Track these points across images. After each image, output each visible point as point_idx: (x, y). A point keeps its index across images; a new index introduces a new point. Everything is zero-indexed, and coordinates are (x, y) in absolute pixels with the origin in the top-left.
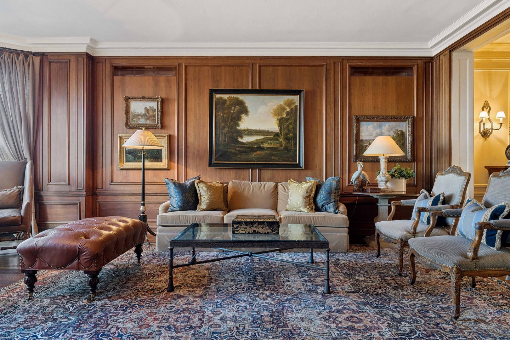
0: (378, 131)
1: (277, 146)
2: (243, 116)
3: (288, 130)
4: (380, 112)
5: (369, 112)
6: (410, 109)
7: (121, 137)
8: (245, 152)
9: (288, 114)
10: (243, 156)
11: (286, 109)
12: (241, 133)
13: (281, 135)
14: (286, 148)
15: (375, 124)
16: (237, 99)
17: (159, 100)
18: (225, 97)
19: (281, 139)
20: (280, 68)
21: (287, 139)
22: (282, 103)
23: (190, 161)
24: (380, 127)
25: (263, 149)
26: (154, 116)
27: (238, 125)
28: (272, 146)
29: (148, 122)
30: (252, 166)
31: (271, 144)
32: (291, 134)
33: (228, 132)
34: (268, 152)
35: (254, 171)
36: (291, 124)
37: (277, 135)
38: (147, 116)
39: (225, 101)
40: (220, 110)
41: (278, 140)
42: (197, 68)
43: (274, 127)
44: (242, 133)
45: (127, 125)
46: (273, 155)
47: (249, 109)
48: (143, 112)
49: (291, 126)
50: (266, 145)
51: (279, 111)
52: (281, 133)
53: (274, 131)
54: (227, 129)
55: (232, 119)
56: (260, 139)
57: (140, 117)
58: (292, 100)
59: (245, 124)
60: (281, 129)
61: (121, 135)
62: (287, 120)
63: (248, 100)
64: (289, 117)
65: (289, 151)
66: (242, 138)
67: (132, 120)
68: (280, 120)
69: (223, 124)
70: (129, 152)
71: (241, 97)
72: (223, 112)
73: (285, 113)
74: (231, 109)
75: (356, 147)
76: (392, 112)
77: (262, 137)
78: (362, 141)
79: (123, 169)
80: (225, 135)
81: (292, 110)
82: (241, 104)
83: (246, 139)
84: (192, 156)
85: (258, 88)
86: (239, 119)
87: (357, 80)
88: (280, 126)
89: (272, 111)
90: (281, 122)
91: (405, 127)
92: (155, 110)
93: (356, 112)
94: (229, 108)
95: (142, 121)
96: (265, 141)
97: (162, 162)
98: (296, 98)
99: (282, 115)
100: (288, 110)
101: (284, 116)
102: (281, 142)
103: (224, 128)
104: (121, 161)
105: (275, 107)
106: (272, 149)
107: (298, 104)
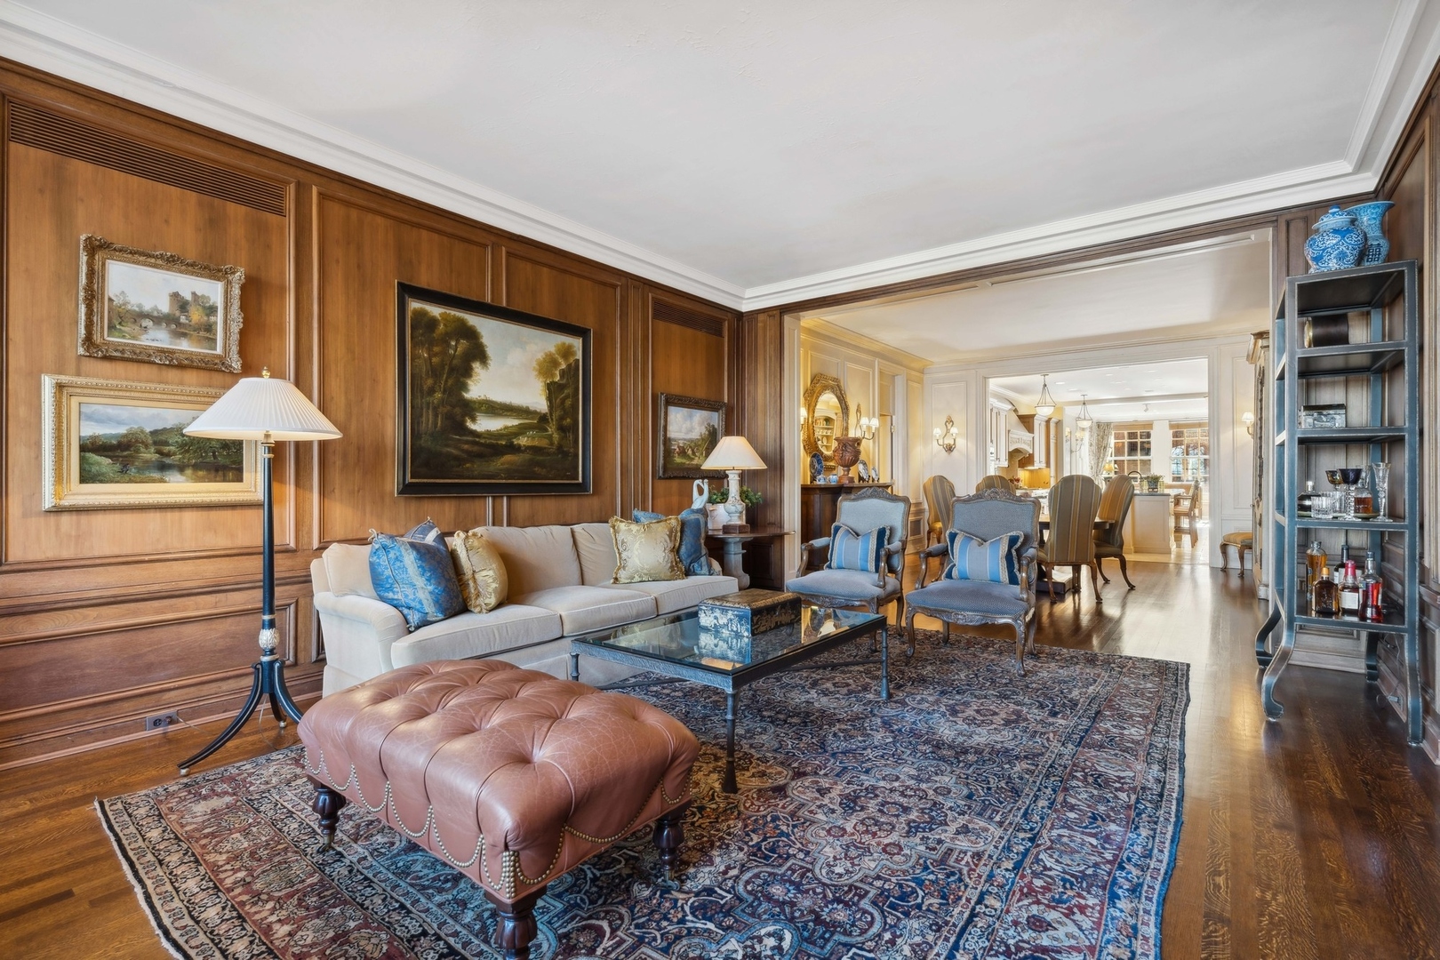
1: (544, 443)
2: (476, 366)
3: (564, 409)
4: (689, 392)
5: (676, 389)
6: (721, 391)
7: (60, 387)
8: (480, 456)
9: (563, 374)
10: (478, 466)
11: (560, 364)
12: (471, 409)
13: (552, 419)
14: (560, 447)
15: (685, 410)
16: (462, 322)
17: (238, 277)
18: (435, 311)
19: (551, 428)
20: (544, 269)
21: (562, 429)
22: (553, 350)
23: (336, 476)
24: (691, 416)
25: (518, 449)
26: (209, 328)
27: (464, 387)
28: (536, 443)
29: (184, 345)
30: (496, 490)
31: (533, 438)
32: (568, 420)
33: (442, 402)
34: (527, 456)
35: (498, 501)
36: (567, 397)
37: (543, 419)
38: (178, 324)
39: (432, 323)
40: (423, 344)
41: (546, 430)
42: (354, 213)
43: (537, 400)
44: (474, 410)
45: (89, 339)
46: (538, 464)
47: (490, 351)
48: (165, 307)
49: (568, 402)
50: (523, 441)
51: (547, 366)
52: (551, 415)
53: (538, 411)
54: (438, 395)
55: (452, 370)
56: (513, 426)
57: (147, 323)
58: (570, 346)
59: (481, 386)
60: (551, 407)
61: (64, 379)
62: (561, 387)
63: (489, 330)
64: (564, 381)
65: (566, 454)
66: (474, 420)
67: (111, 327)
68: (549, 386)
69: (430, 382)
70: (90, 447)
71: (473, 320)
72: (429, 351)
73: (558, 373)
74: (449, 345)
75: (664, 451)
78: (669, 439)
79: (58, 511)
80: (435, 409)
81: (569, 366)
82: (471, 335)
83: (484, 424)
84: (339, 463)
85: (504, 304)
86: (468, 372)
87: (661, 327)
88: (550, 399)
89: (534, 364)
90: (553, 390)
92: (212, 310)
93: (661, 386)
94: (444, 341)
95: (158, 338)
96: (521, 430)
97: (240, 479)
98: (577, 343)
99: (553, 375)
100: (563, 366)
101: (557, 379)
102: (551, 436)
103: (432, 391)
104: (59, 478)
105: (540, 356)
106: (535, 450)
107: (579, 356)
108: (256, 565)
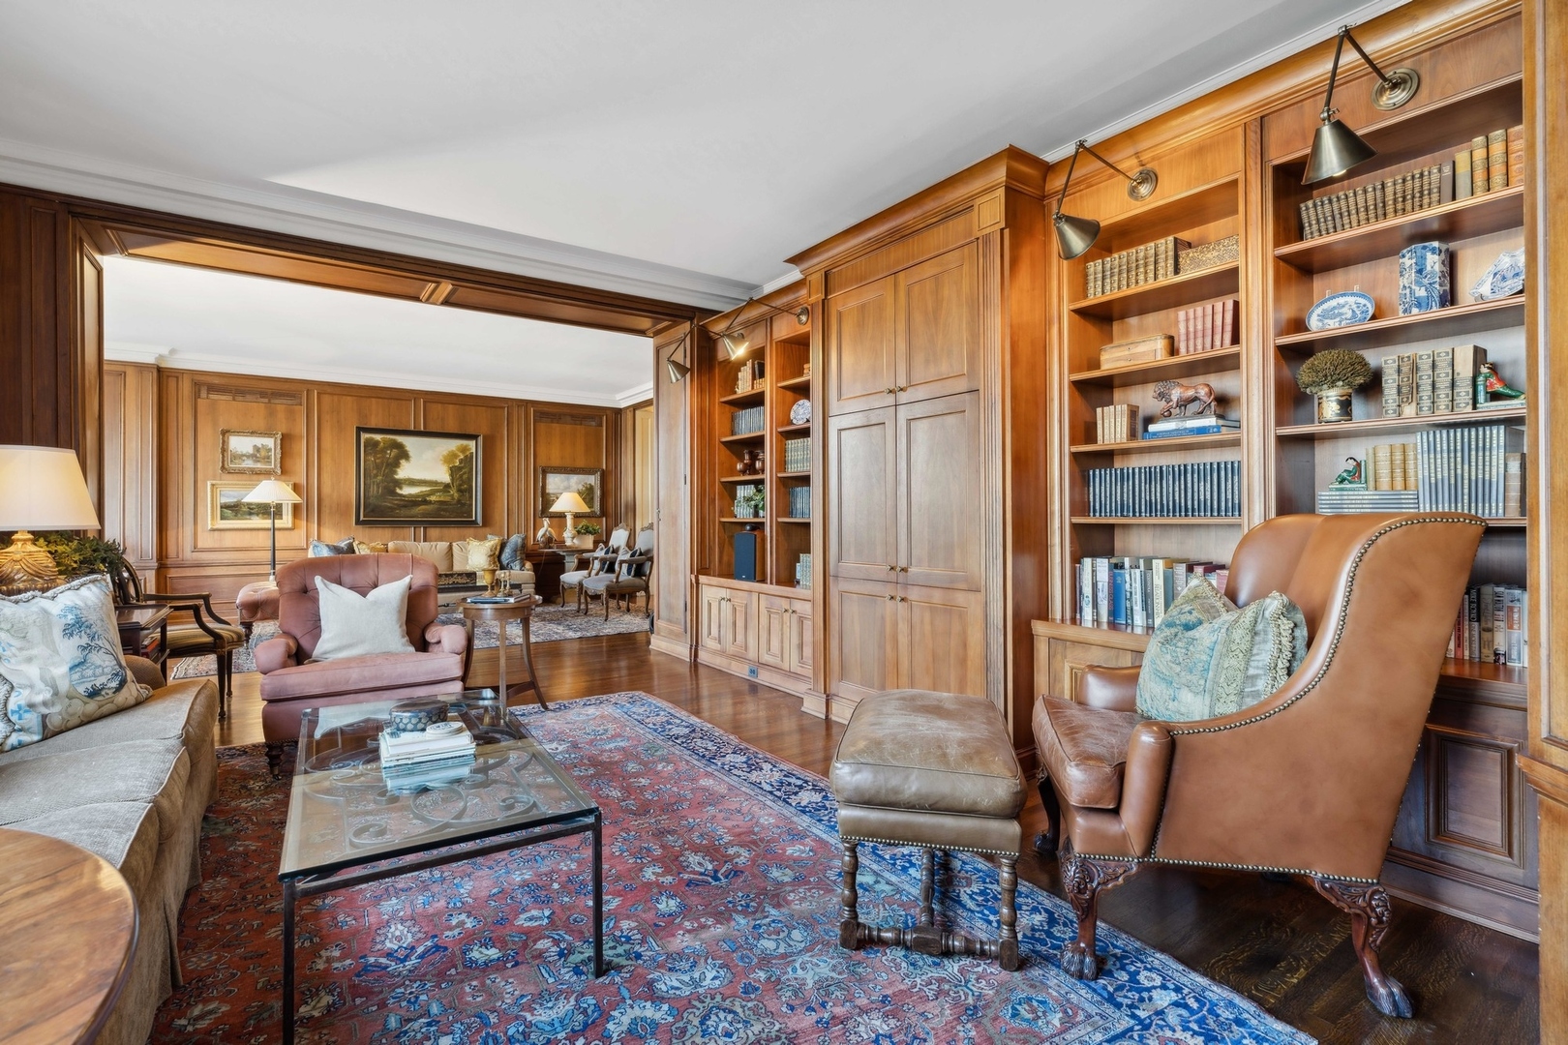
0: (566, 483)
1: (448, 499)
2: (403, 462)
3: (462, 480)
4: (568, 463)
5: (556, 462)
6: (599, 461)
7: (213, 485)
8: (405, 506)
9: (461, 461)
10: (403, 512)
11: (459, 456)
12: (399, 483)
13: (453, 486)
14: (459, 501)
15: (563, 476)
16: (394, 440)
17: (279, 436)
18: (378, 437)
19: (452, 491)
20: (451, 406)
21: (460, 491)
22: (454, 449)
23: (325, 517)
24: (568, 479)
25: (430, 502)
26: (269, 457)
27: (395, 473)
28: (442, 499)
29: (259, 465)
30: (416, 523)
31: (440, 496)
32: (465, 486)
33: (382, 481)
34: (436, 506)
35: (417, 529)
36: (464, 473)
37: (447, 486)
38: (257, 457)
39: (376, 444)
40: (371, 454)
41: (449, 492)
42: (336, 398)
43: (443, 476)
44: (401, 483)
45: (223, 467)
46: (444, 510)
47: (411, 454)
48: (251, 451)
49: (465, 476)
50: (433, 498)
51: (450, 458)
52: (453, 484)
53: (443, 482)
54: (380, 478)
55: (388, 465)
56: (426, 491)
57: (245, 458)
58: (466, 446)
59: (404, 472)
60: (452, 480)
61: (214, 482)
62: (459, 469)
63: (408, 442)
64: (462, 465)
65: (464, 505)
66: (401, 488)
67: (231, 461)
68: (451, 469)
69: (375, 472)
70: (224, 507)
71: (400, 439)
72: (374, 457)
73: (457, 461)
74: (386, 453)
75: (542, 501)
76: (580, 463)
77: (429, 489)
78: (549, 494)
79: (214, 530)
80: (378, 485)
81: (466, 457)
82: (400, 447)
83: (407, 491)
84: (328, 511)
85: (422, 429)
86: (397, 465)
87: (542, 426)
88: (452, 475)
89: (441, 458)
90: (453, 471)
91: (593, 480)
92: (270, 450)
93: (542, 462)
94: (383, 451)
95: (249, 464)
96: (432, 493)
97: (281, 519)
98: (472, 444)
99: (453, 463)
100: (462, 457)
101: (457, 464)
102: (452, 495)
103: (376, 476)
104: (213, 519)
105: (445, 453)
106: (441, 503)
107: (474, 450)
108: (269, 554)
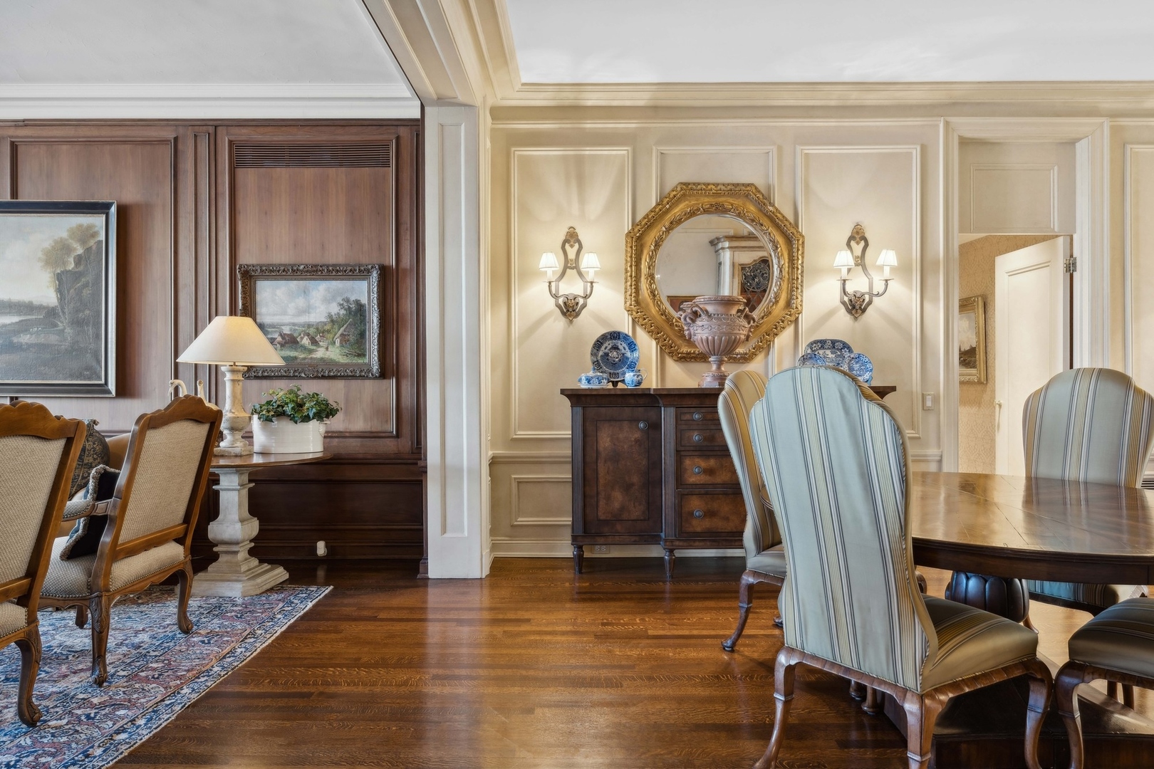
0: (301, 302)
1: (53, 339)
3: (81, 300)
4: (309, 256)
5: (281, 256)
6: (379, 248)
9: (79, 260)
11: (75, 249)
13: (64, 313)
14: (74, 344)
15: (291, 284)
19: (62, 322)
20: (65, 147)
21: (78, 323)
22: (64, 235)
24: (305, 292)
25: (18, 348)
28: (42, 340)
31: (38, 335)
32: (87, 312)
34: (30, 355)
36: (86, 285)
37: (51, 313)
41: (56, 326)
43: (43, 292)
46: (43, 363)
49: (87, 292)
50: (25, 339)
51: (56, 254)
52: (63, 309)
53: (45, 304)
56: (12, 324)
58: (90, 227)
60: (62, 298)
62: (76, 276)
64: (81, 268)
68: (59, 277)
73: (71, 260)
76: (337, 254)
77: (15, 319)
81: (88, 250)
85: (9, 198)
87: (249, 177)
88: (60, 291)
89: (40, 254)
90: (63, 282)
91: (364, 291)
93: (248, 257)
96: (23, 327)
98: (98, 221)
99: (64, 263)
100: (80, 251)
101: (71, 266)
102: (63, 331)
105: (47, 244)
106: (42, 347)
107: (103, 237)
